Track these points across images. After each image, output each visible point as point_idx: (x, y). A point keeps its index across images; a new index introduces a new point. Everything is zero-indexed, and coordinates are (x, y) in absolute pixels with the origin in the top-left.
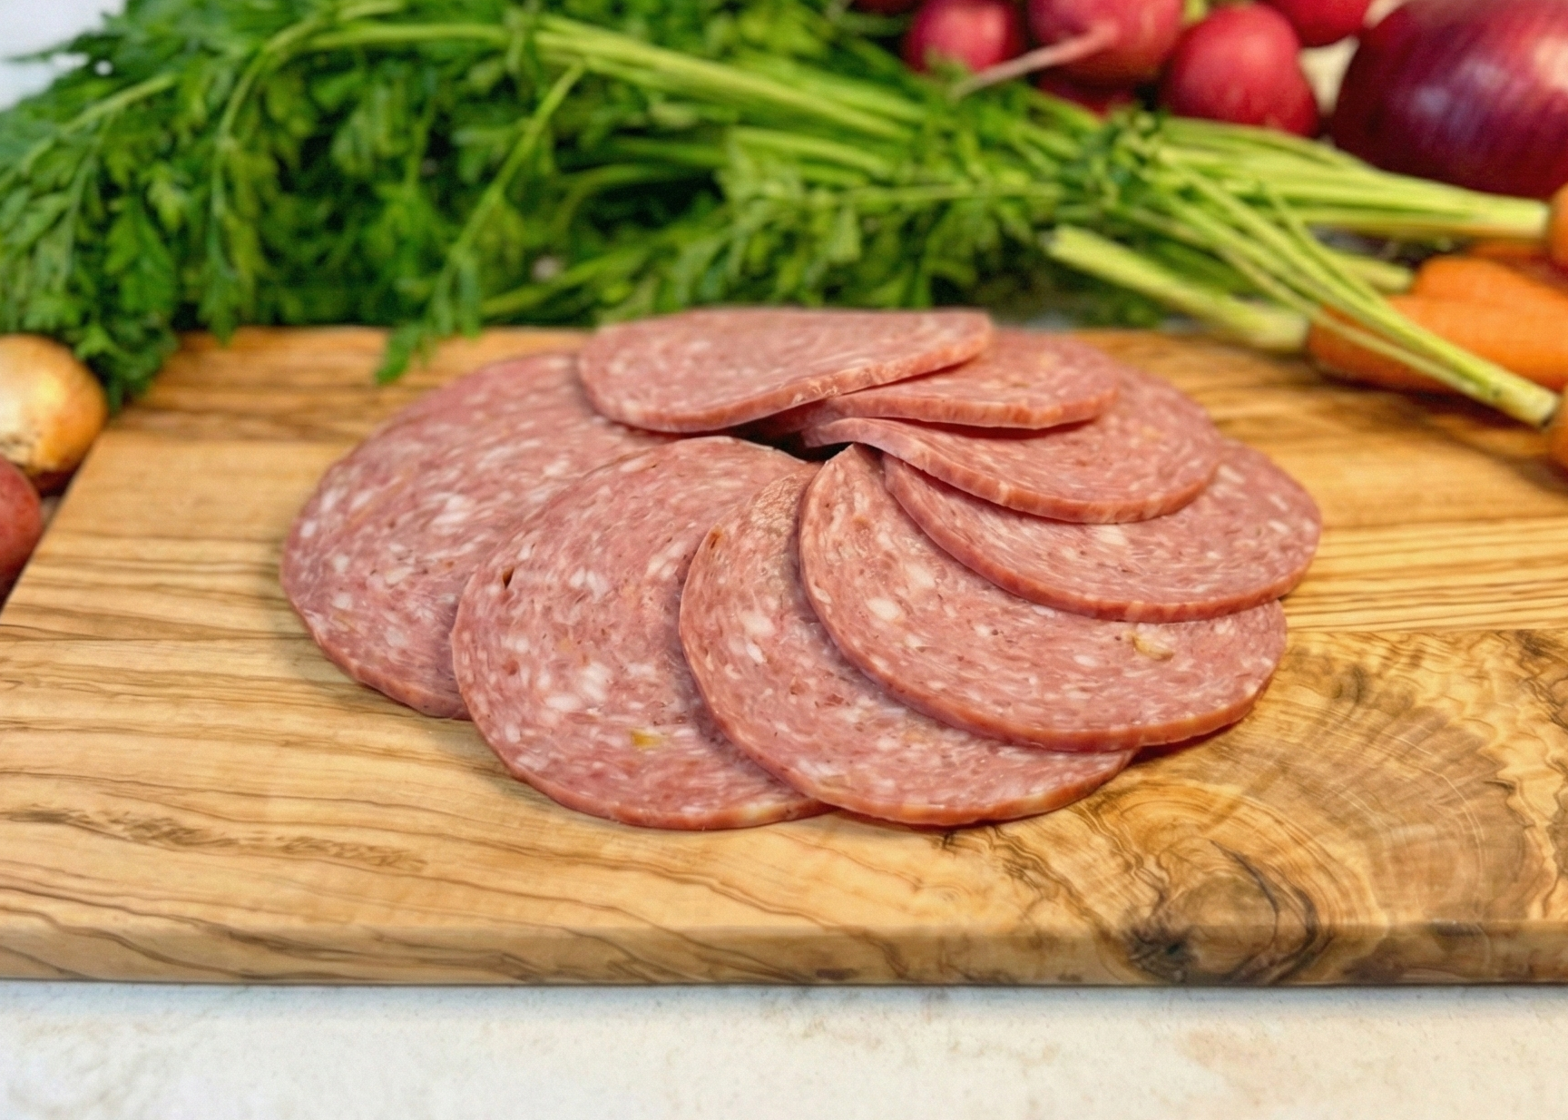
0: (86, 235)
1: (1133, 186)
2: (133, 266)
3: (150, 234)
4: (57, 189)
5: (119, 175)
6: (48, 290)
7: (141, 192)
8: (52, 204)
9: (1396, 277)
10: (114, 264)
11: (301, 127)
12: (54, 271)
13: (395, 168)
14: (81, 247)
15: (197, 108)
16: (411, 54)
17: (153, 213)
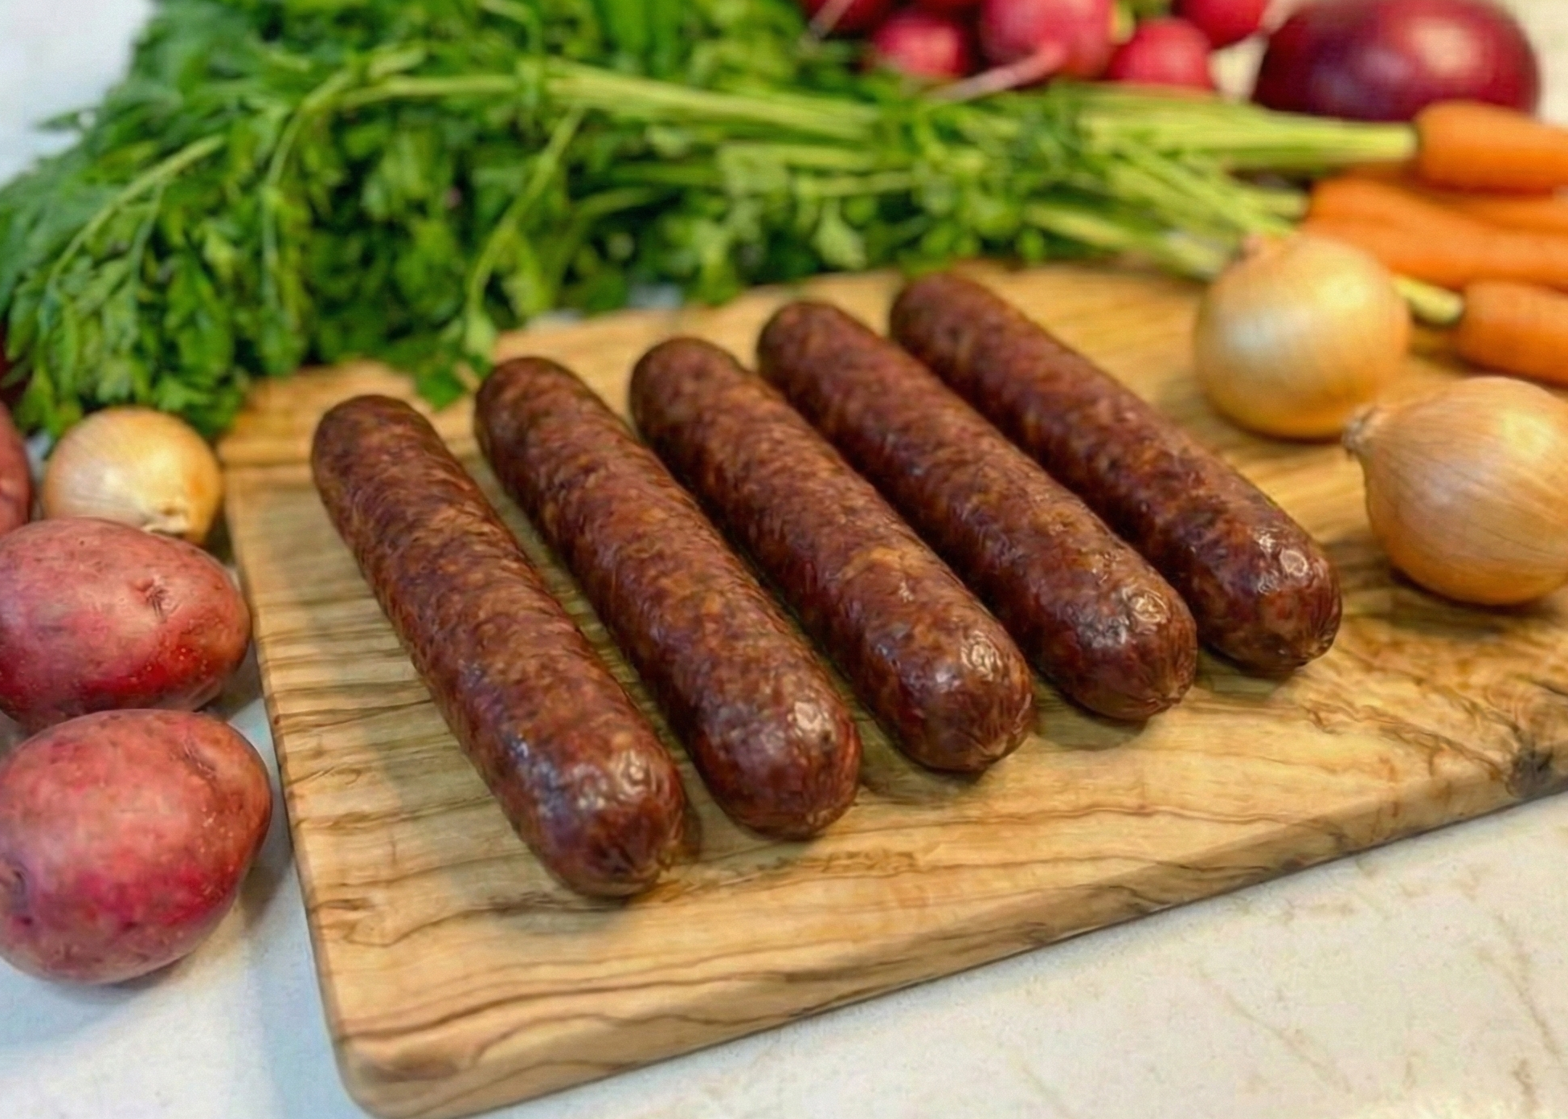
0: (146, 295)
1: (1074, 156)
2: (190, 321)
3: (204, 288)
4: (116, 255)
5: (176, 238)
6: (115, 352)
7: (196, 249)
8: (113, 271)
9: (1291, 203)
10: (172, 320)
11: (333, 176)
12: (123, 333)
13: (420, 208)
14: (143, 307)
15: (243, 166)
16: (431, 104)
17: (208, 269)
